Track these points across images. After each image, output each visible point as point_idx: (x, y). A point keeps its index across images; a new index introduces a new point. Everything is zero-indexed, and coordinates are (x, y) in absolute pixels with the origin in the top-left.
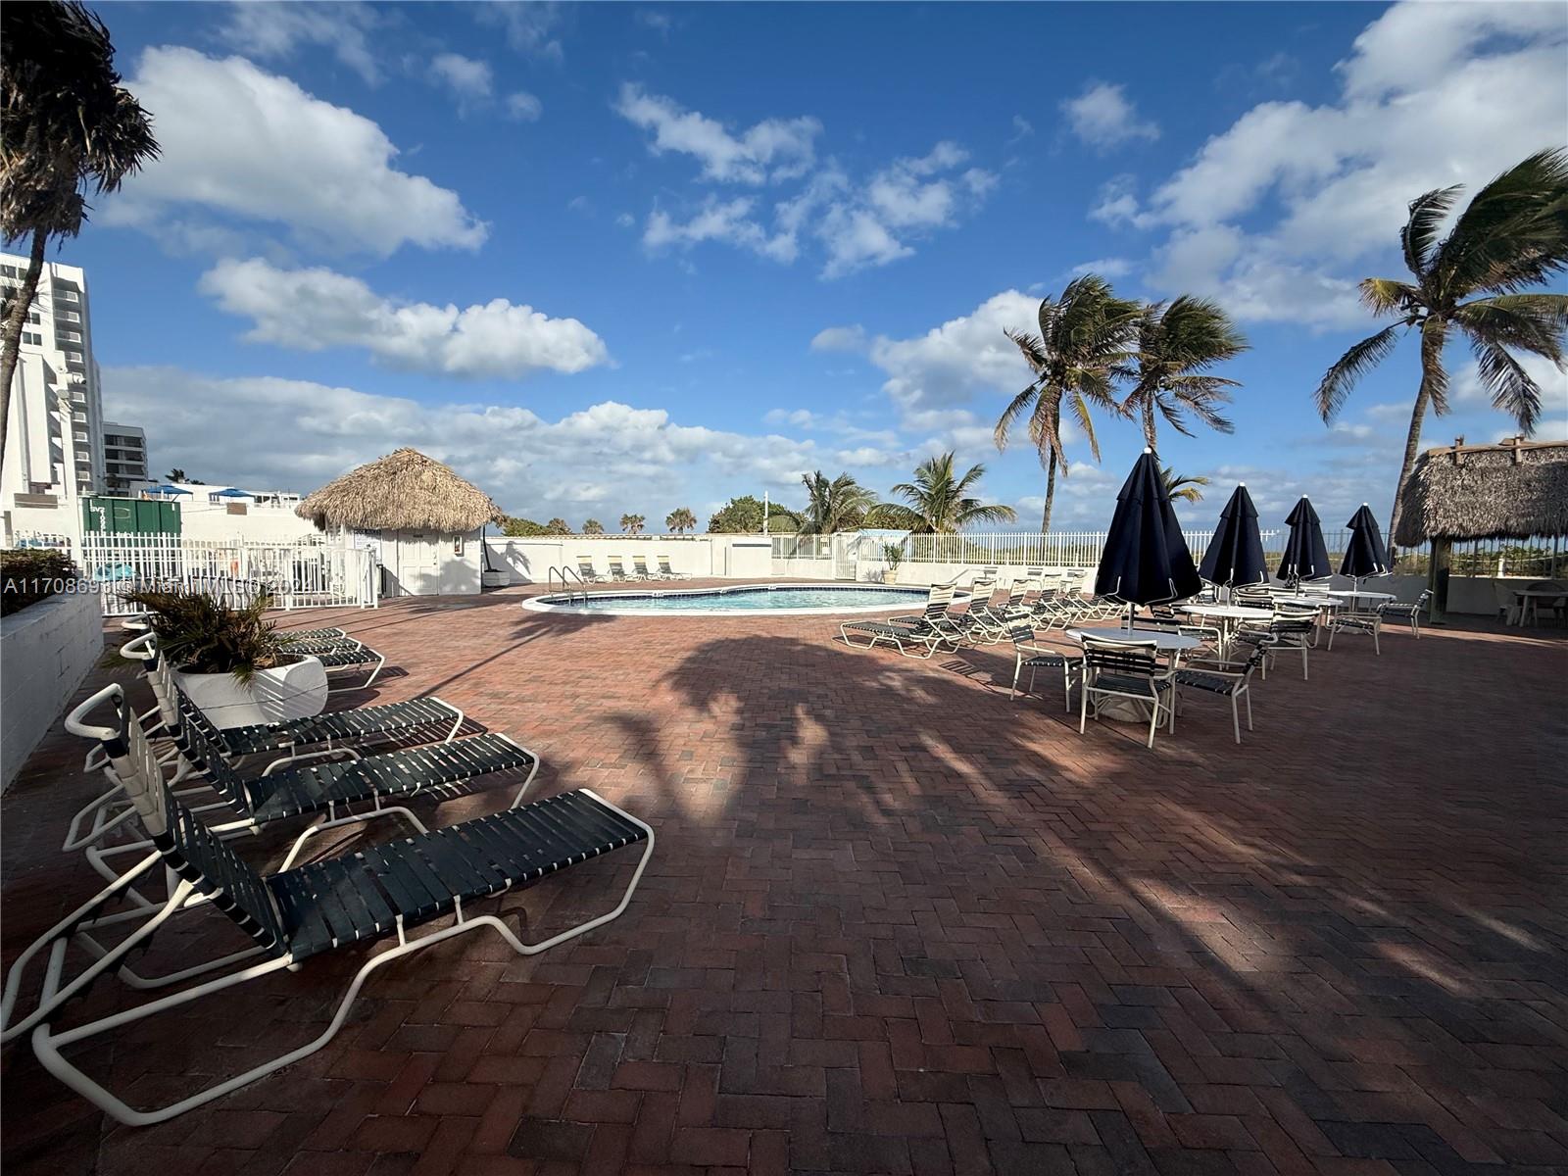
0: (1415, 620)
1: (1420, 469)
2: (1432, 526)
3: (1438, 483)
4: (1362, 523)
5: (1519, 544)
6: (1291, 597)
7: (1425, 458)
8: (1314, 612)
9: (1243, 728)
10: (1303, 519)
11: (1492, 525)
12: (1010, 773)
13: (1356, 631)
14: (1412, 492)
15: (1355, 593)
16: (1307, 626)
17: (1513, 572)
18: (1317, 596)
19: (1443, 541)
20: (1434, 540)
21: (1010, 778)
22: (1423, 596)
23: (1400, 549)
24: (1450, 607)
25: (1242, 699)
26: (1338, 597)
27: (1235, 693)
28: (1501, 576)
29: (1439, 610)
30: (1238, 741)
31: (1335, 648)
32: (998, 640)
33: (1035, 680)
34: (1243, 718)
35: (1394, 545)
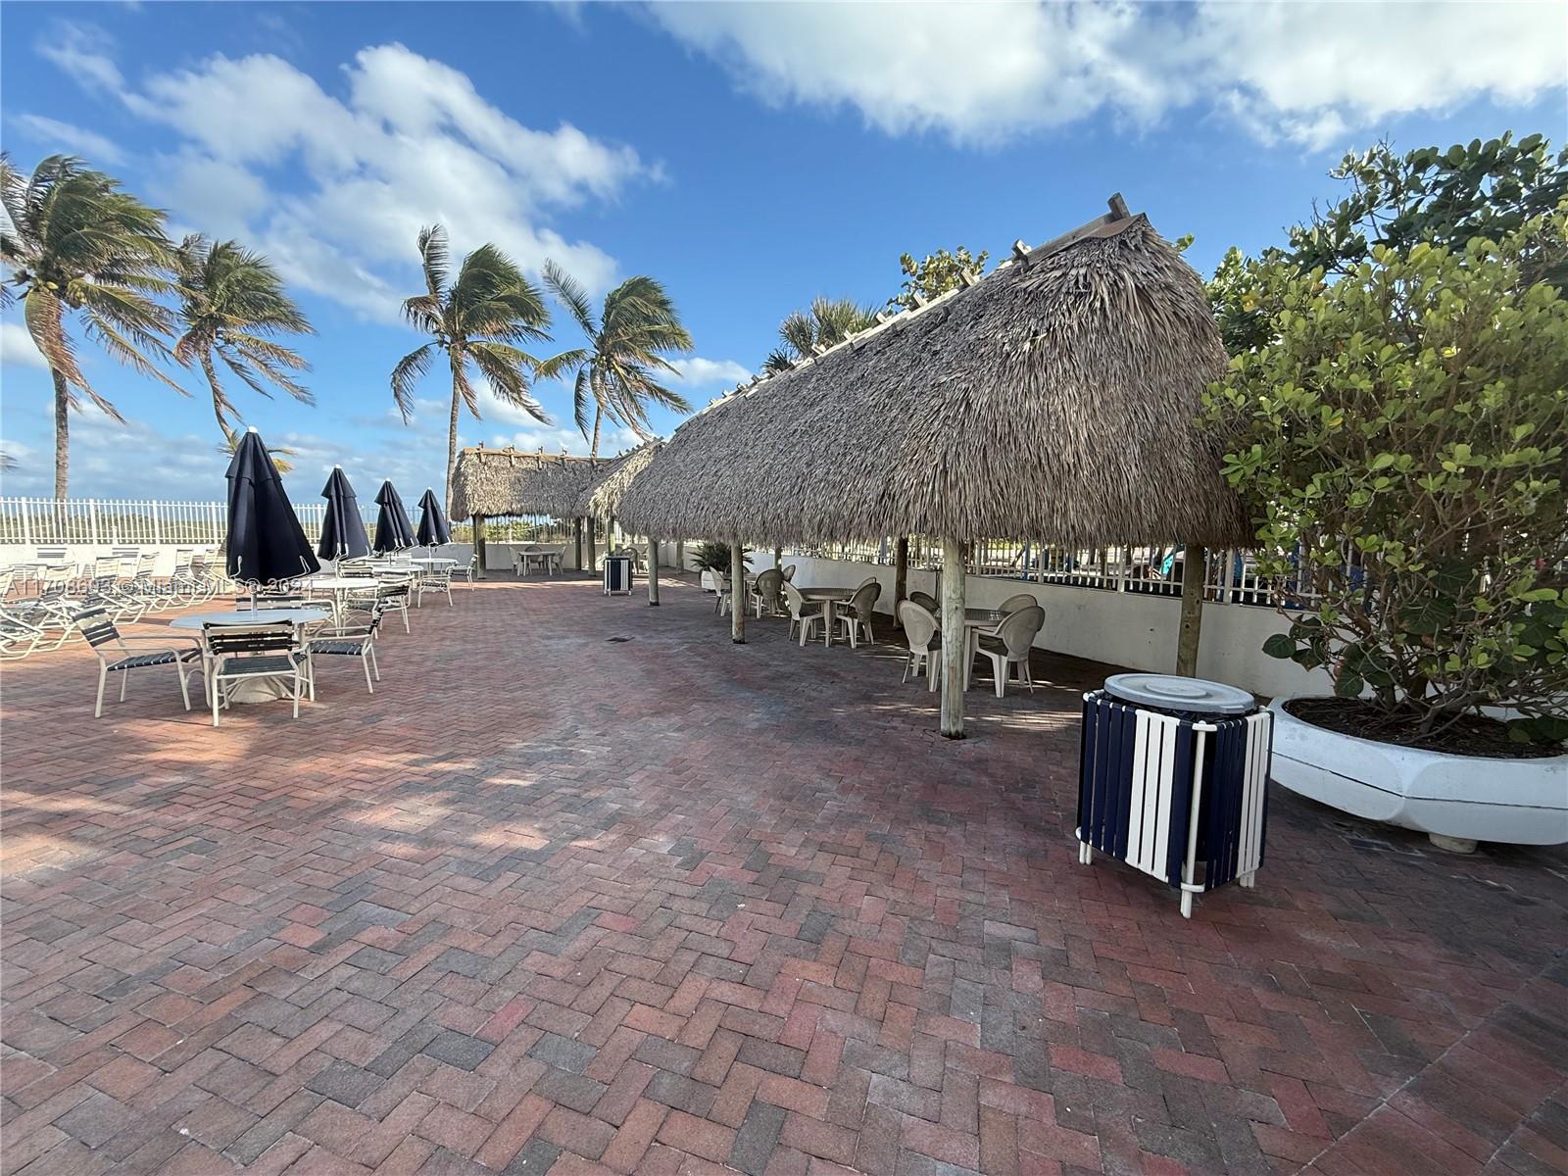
0: (469, 578)
1: (460, 462)
2: (473, 507)
3: (472, 475)
4: (428, 502)
5: (518, 519)
6: (386, 567)
7: (463, 455)
8: (407, 578)
9: (374, 680)
10: (387, 497)
11: (505, 508)
12: (142, 788)
13: (434, 589)
14: (457, 480)
15: (430, 560)
16: (403, 590)
17: (519, 540)
18: (404, 563)
19: (479, 517)
20: (474, 517)
21: (144, 792)
22: (473, 559)
23: (454, 523)
24: (488, 567)
25: (369, 655)
26: (419, 564)
27: (364, 652)
28: (511, 542)
29: (483, 568)
30: (371, 691)
31: (423, 605)
32: (30, 650)
33: (126, 687)
34: (372, 671)
35: (450, 520)
